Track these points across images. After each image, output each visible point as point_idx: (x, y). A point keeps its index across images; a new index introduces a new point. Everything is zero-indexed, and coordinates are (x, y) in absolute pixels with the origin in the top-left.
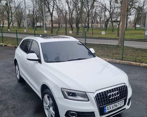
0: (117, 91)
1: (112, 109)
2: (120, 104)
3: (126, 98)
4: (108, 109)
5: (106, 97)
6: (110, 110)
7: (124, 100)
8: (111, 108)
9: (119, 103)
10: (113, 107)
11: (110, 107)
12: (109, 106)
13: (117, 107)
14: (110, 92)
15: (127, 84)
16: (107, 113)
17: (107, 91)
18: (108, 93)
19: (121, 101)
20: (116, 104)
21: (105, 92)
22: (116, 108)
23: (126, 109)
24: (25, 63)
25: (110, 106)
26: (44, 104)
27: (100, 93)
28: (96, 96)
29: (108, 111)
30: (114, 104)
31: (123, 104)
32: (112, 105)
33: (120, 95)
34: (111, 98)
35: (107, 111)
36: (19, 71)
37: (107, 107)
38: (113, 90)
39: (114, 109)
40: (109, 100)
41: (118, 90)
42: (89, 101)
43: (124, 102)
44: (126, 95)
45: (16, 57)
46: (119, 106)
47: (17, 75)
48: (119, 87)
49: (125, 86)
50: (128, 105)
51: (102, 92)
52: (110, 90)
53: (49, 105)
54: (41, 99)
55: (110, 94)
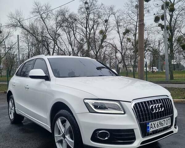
1: (157, 128)
3: (173, 116)
4: (152, 127)
5: (147, 109)
6: (155, 129)
7: (170, 118)
8: (156, 125)
9: (164, 121)
10: (157, 125)
11: (154, 125)
12: (152, 123)
13: (163, 127)
14: (152, 104)
15: (171, 98)
17: (148, 102)
18: (149, 105)
19: (167, 119)
20: (161, 121)
21: (145, 102)
22: (161, 127)
23: (174, 133)
24: (26, 88)
25: (154, 122)
26: (56, 135)
27: (138, 103)
28: (134, 107)
29: (153, 131)
30: (159, 121)
31: (170, 124)
32: (156, 122)
33: (165, 109)
34: (154, 112)
35: (151, 130)
36: (13, 108)
37: (150, 124)
38: (154, 102)
39: (159, 128)
40: (152, 114)
41: (160, 102)
42: (125, 113)
43: (170, 120)
44: (171, 112)
45: (10, 88)
46: (165, 126)
47: (11, 114)
48: (162, 99)
49: (168, 99)
50: (176, 128)
51: (142, 103)
52: (151, 101)
53: (64, 132)
54: (50, 131)
55: (152, 107)
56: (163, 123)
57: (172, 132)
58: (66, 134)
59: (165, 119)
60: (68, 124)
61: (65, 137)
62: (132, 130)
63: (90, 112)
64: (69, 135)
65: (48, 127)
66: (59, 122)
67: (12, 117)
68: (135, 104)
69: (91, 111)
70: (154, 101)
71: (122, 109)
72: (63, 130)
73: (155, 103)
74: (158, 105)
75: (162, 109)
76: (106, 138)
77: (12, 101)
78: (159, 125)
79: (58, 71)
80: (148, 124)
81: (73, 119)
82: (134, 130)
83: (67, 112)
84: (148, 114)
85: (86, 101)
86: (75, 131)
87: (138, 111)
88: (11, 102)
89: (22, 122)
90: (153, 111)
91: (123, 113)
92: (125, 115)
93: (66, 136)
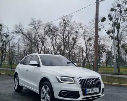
1: (91, 92)
2: (96, 90)
5: (86, 83)
7: (99, 88)
8: (90, 91)
12: (89, 89)
13: (94, 92)
16: (88, 95)
17: (87, 79)
18: (88, 81)
20: (93, 89)
21: (85, 79)
22: (93, 92)
27: (82, 79)
29: (89, 93)
30: (92, 89)
33: (96, 84)
35: (88, 93)
36: (17, 82)
37: (87, 89)
40: (89, 85)
46: (96, 92)
47: (15, 86)
48: (95, 79)
49: (99, 79)
50: (103, 94)
52: (89, 79)
54: (38, 93)
56: (95, 90)
57: (100, 96)
58: (47, 94)
59: (96, 89)
63: (59, 82)
66: (43, 88)
67: (16, 88)
68: (81, 80)
71: (74, 82)
73: (91, 80)
75: (94, 83)
79: (44, 62)
81: (51, 86)
82: (79, 92)
84: (87, 85)
87: (82, 83)
88: (16, 79)
91: (74, 83)
92: (75, 84)
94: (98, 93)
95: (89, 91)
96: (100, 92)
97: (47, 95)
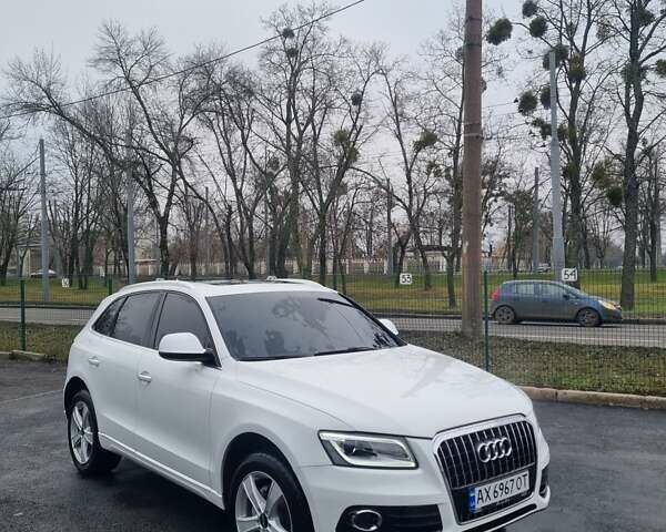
0: (504, 439)
1: (494, 501)
2: (516, 483)
3: (535, 467)
4: (482, 498)
5: (471, 455)
6: (488, 503)
7: (527, 472)
8: (491, 493)
9: (512, 480)
10: (495, 492)
11: (488, 492)
12: (482, 488)
13: (509, 495)
14: (483, 440)
15: (532, 419)
16: (479, 515)
17: (473, 435)
18: (476, 442)
19: (521, 475)
20: (504, 481)
21: (465, 437)
22: (505, 497)
23: (538, 509)
24: (140, 379)
25: (487, 486)
26: (240, 518)
27: (450, 441)
28: (439, 451)
29: (483, 507)
30: (498, 483)
31: (528, 488)
32: (493, 485)
33: (514, 451)
34: (487, 460)
35: (479, 506)
36: (88, 430)
37: (477, 489)
38: (489, 434)
39: (499, 499)
40: (481, 465)
41: (504, 435)
42: (417, 467)
43: (527, 477)
44: (531, 456)
46: (515, 492)
48: (508, 426)
49: (525, 422)
50: (543, 495)
51: (458, 439)
52: (480, 433)
53: (266, 511)
54: (221, 506)
55: (484, 447)
56: (509, 485)
57: (534, 506)
58: (271, 517)
59: (515, 477)
60: (276, 492)
61: (266, 524)
62: (434, 508)
63: (334, 464)
64: (278, 518)
65: (215, 495)
66: (249, 485)
67: (82, 456)
68: (443, 444)
69: (337, 462)
70: (488, 431)
71: (410, 457)
72: (261, 505)
73: (490, 438)
74: (498, 443)
75: (506, 452)
76: (374, 528)
77: (86, 410)
78: (500, 492)
79: (238, 338)
80: (473, 490)
81: (291, 478)
82: (439, 507)
83: (274, 460)
84: (474, 465)
85: (325, 436)
86: (296, 511)
87: (449, 460)
88: (81, 412)
89: (114, 471)
90: (486, 457)
91: (413, 465)
92: (418, 471)
93: (270, 522)
94: (523, 498)
95: (485, 495)
96: (532, 488)
97: (273, 522)
